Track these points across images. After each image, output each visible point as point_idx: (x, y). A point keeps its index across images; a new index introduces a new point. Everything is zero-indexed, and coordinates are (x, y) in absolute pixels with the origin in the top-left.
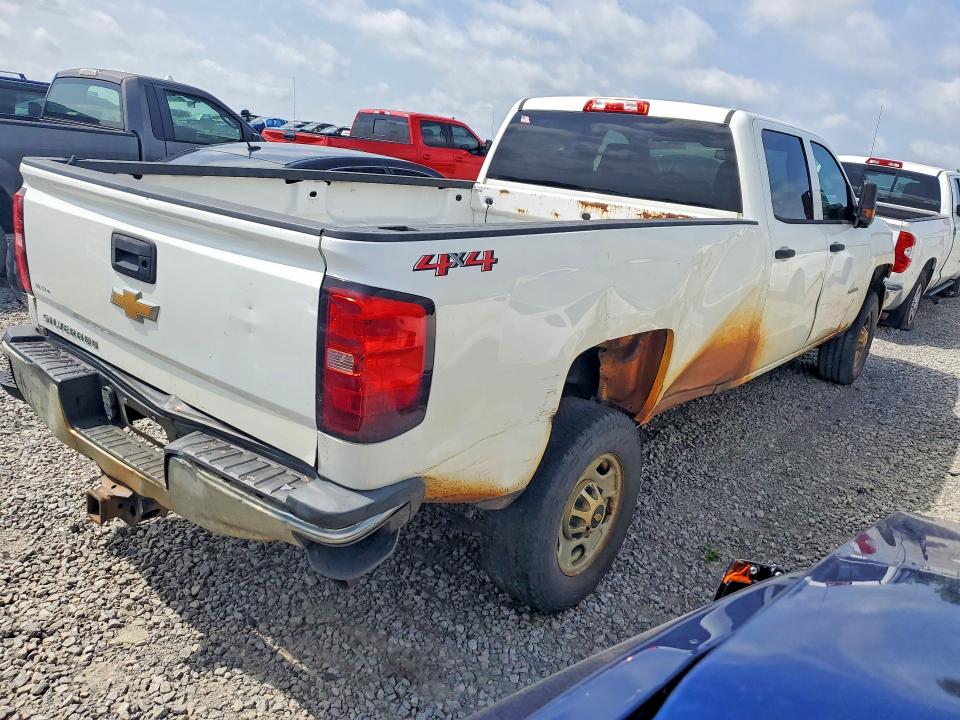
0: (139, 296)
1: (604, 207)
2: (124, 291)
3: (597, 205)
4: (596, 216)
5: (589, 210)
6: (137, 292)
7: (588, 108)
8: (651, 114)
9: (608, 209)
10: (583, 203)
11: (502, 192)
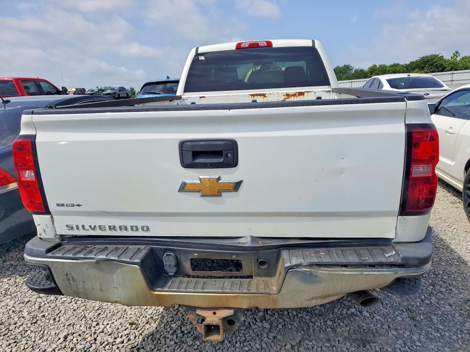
0: (219, 179)
1: (264, 95)
2: (200, 180)
3: (260, 95)
4: (260, 100)
5: (256, 98)
6: (217, 177)
7: (239, 46)
8: (274, 46)
9: (266, 95)
10: (252, 95)
11: (201, 97)
